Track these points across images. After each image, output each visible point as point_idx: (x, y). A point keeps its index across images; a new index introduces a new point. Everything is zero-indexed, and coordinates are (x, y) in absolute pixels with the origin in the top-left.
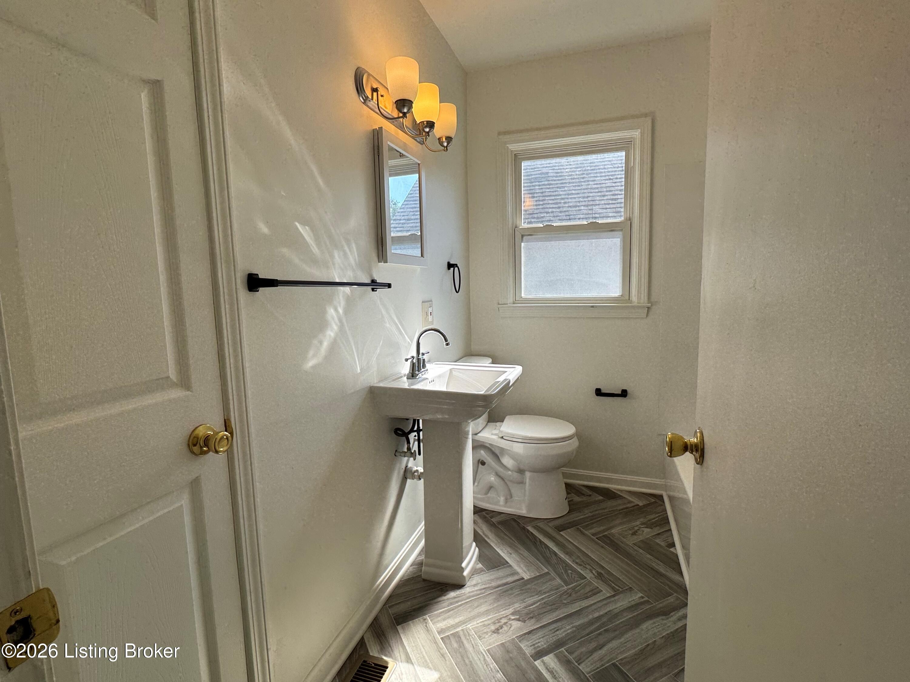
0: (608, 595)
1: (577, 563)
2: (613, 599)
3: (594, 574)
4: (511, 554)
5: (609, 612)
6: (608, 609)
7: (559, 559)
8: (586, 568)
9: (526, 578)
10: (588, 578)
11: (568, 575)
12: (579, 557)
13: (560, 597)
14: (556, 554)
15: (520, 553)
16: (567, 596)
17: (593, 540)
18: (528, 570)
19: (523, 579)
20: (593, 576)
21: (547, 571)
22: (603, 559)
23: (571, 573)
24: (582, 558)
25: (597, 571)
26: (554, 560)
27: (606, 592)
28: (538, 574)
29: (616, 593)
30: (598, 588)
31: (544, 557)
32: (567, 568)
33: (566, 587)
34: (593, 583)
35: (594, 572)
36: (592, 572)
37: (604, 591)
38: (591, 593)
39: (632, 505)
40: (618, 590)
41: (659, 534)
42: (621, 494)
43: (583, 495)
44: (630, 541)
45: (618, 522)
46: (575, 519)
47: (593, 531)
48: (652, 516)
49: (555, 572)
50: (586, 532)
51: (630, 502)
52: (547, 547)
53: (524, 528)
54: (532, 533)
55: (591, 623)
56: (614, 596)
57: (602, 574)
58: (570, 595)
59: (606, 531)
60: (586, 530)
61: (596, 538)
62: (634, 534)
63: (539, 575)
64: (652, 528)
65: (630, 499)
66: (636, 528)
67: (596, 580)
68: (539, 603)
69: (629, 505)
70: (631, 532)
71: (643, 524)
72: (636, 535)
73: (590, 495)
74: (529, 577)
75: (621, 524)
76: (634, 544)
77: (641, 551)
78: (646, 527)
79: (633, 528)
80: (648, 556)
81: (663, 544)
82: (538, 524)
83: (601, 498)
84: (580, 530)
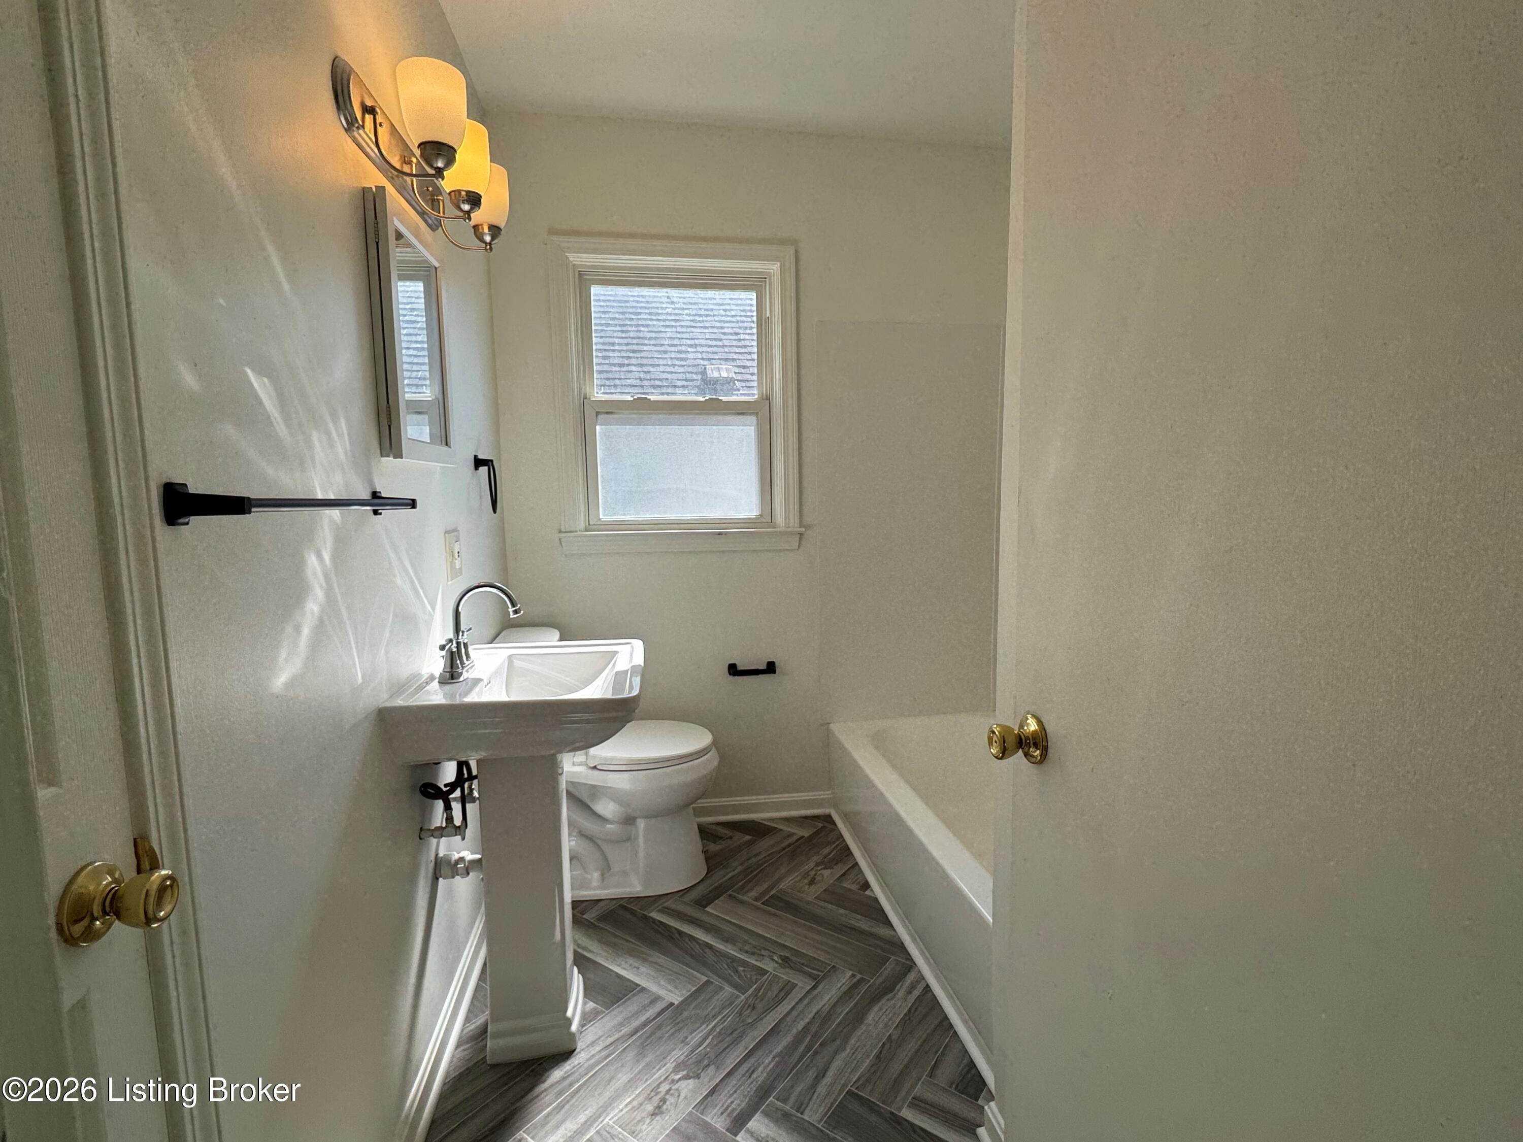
0: (808, 988)
1: (747, 952)
2: (815, 992)
3: (777, 962)
4: (638, 968)
5: (816, 1013)
6: (815, 1011)
7: (718, 954)
8: (763, 956)
9: (676, 1003)
10: (770, 970)
11: (740, 977)
12: (746, 942)
13: (740, 1015)
14: (710, 947)
15: (652, 962)
16: (749, 1011)
17: (758, 908)
18: (676, 988)
19: (672, 1004)
20: (776, 965)
21: (706, 979)
22: (783, 934)
23: (743, 971)
24: (751, 941)
25: (781, 956)
26: (710, 957)
27: (803, 984)
28: (694, 989)
29: (817, 981)
30: (789, 981)
31: (692, 956)
32: (735, 965)
33: (743, 997)
34: (780, 977)
35: (776, 958)
36: (773, 960)
37: (800, 984)
38: (782, 994)
39: (795, 838)
40: (819, 976)
41: (844, 874)
42: (775, 826)
43: (721, 838)
44: (811, 894)
45: (783, 870)
46: (721, 881)
47: (753, 894)
48: (826, 851)
49: (719, 976)
50: (745, 898)
51: (791, 835)
52: (692, 938)
53: (646, 918)
54: (659, 921)
55: (797, 1041)
56: (814, 987)
57: (787, 957)
58: (754, 1008)
59: (772, 889)
60: (743, 895)
61: (763, 903)
62: (812, 882)
63: (695, 991)
64: (832, 868)
65: (789, 829)
66: (812, 873)
67: (783, 971)
68: (711, 1037)
69: (790, 840)
70: (806, 881)
71: (817, 865)
72: (815, 883)
73: (731, 838)
74: (680, 999)
75: (789, 872)
76: (816, 898)
77: (830, 906)
78: (825, 868)
79: (807, 873)
80: (842, 911)
81: (854, 887)
82: (666, 905)
83: (748, 837)
84: (735, 897)
